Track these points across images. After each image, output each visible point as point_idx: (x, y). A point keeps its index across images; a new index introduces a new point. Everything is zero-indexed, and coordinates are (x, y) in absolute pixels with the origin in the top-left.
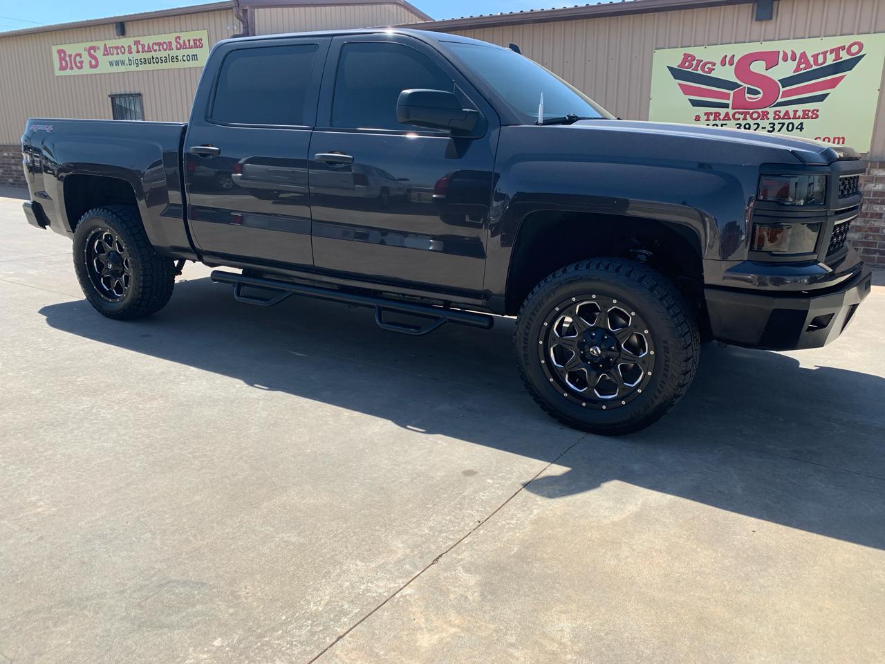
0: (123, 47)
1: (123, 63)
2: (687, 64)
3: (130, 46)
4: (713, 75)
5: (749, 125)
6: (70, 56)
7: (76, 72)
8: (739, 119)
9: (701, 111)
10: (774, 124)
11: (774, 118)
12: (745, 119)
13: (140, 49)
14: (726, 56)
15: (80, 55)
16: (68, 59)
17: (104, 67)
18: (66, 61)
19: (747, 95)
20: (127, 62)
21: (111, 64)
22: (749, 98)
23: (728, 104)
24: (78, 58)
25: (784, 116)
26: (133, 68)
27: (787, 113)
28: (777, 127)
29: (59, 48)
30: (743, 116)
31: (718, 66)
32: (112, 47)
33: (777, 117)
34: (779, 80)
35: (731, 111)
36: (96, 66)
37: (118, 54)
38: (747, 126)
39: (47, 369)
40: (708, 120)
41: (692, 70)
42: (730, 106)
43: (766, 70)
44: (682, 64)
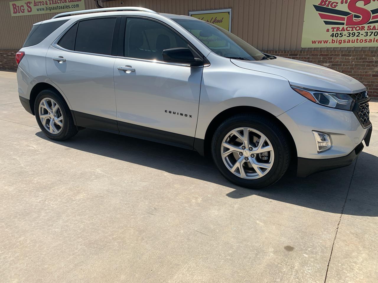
0: (43, 2)
1: (43, 9)
2: (323, 3)
3: (46, 1)
4: (336, 8)
5: (355, 33)
6: (18, 7)
7: (21, 14)
8: (349, 30)
9: (330, 27)
10: (367, 33)
11: (368, 30)
12: (352, 30)
13: (51, 3)
15: (23, 6)
16: (17, 8)
17: (35, 12)
18: (16, 9)
19: (354, 18)
20: (45, 9)
21: (38, 10)
22: (355, 20)
23: (344, 23)
24: (22, 8)
25: (373, 28)
26: (48, 12)
27: (374, 27)
28: (369, 34)
29: (13, 3)
31: (339, 4)
32: (38, 2)
33: (369, 29)
34: (371, 11)
35: (345, 26)
36: (30, 11)
37: (41, 5)
38: (353, 34)
39: (16, 173)
40: (333, 31)
41: (326, 6)
42: (345, 24)
43: (364, 5)
44: (321, 4)
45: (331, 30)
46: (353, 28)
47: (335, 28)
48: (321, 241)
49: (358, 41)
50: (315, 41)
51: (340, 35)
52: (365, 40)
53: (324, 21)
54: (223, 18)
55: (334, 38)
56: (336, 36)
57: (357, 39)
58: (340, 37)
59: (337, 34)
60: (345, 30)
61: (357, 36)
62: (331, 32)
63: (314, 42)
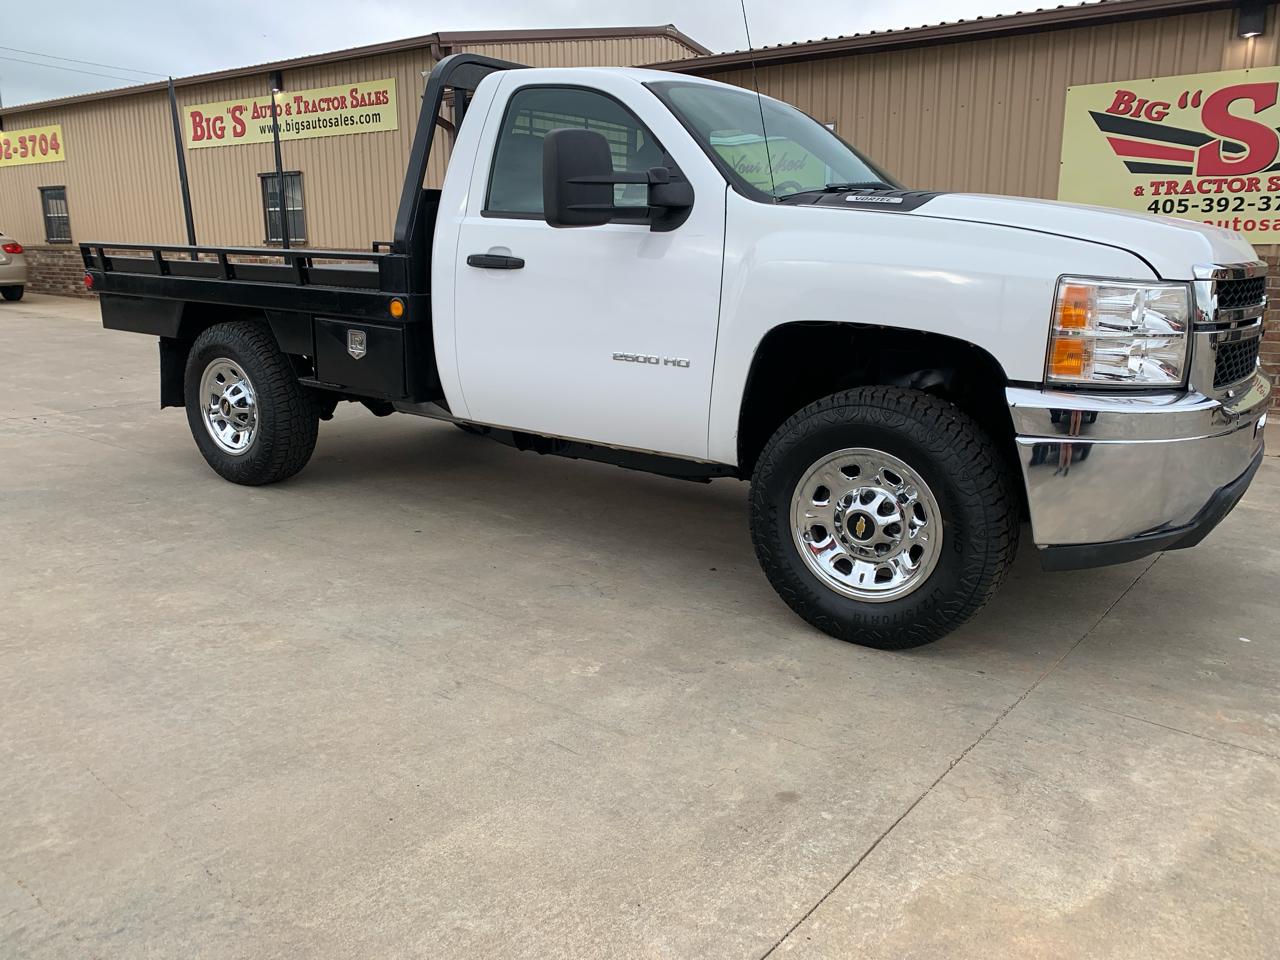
0: (278, 105)
2: (1122, 107)
3: (288, 104)
4: (1165, 122)
5: (1227, 200)
6: (208, 120)
8: (1209, 191)
9: (1145, 179)
10: (1269, 199)
11: (1269, 189)
12: (1219, 190)
13: (302, 109)
14: (1187, 93)
15: (221, 119)
16: (204, 124)
17: (253, 135)
18: (202, 128)
19: (1223, 154)
20: (284, 127)
21: (263, 130)
22: (1226, 158)
23: (1191, 168)
24: (218, 124)
26: (293, 135)
28: (1274, 203)
29: (194, 110)
30: (1216, 186)
31: (1174, 109)
32: (265, 107)
34: (1276, 129)
35: (1195, 179)
36: (242, 133)
38: (1223, 202)
39: (115, 580)
40: (1157, 193)
41: (1131, 116)
42: (1195, 171)
43: (1256, 113)
44: (1115, 108)
45: (1149, 190)
46: (1219, 183)
47: (1162, 184)
49: (1239, 224)
51: (1180, 205)
52: (1262, 223)
54: (806, 155)
56: (1164, 211)
57: (1236, 219)
58: (1178, 211)
59: (1169, 204)
60: (1196, 190)
61: (1235, 210)
62: (1149, 198)
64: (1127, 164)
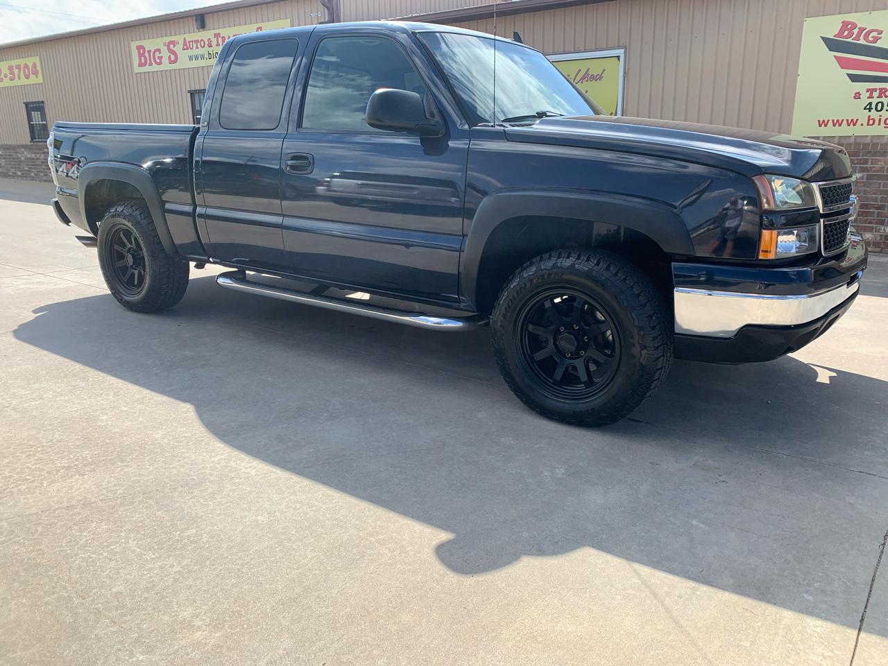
0: (202, 40)
1: (203, 57)
2: (846, 33)
3: (209, 39)
4: (878, 44)
6: (149, 52)
7: (155, 68)
9: (862, 87)
13: (220, 42)
15: (159, 50)
16: (147, 55)
17: (184, 62)
18: (145, 58)
20: (207, 56)
21: (191, 58)
24: (157, 54)
29: (138, 44)
32: (192, 41)
36: (175, 61)
37: (197, 48)
41: (853, 39)
44: (840, 34)
45: (865, 95)
47: (875, 90)
48: (843, 570)
50: (826, 122)
53: (848, 74)
54: (604, 70)
55: (874, 114)
56: (876, 110)
59: (880, 105)
62: (865, 100)
63: (824, 123)
64: (848, 75)
